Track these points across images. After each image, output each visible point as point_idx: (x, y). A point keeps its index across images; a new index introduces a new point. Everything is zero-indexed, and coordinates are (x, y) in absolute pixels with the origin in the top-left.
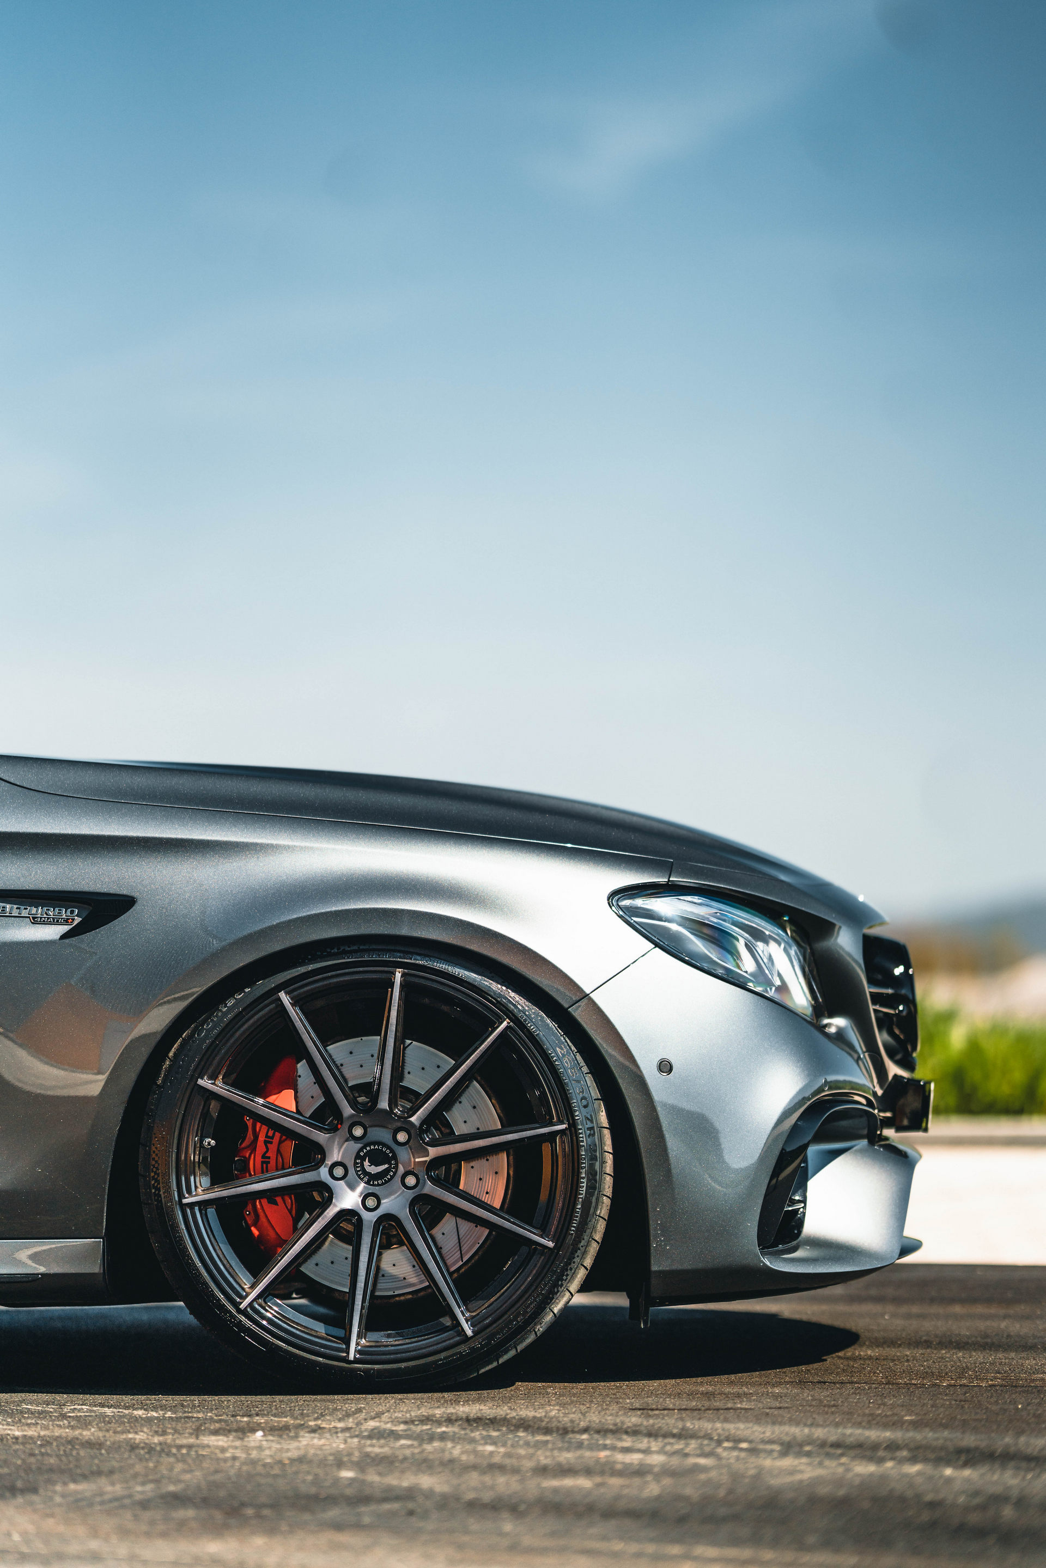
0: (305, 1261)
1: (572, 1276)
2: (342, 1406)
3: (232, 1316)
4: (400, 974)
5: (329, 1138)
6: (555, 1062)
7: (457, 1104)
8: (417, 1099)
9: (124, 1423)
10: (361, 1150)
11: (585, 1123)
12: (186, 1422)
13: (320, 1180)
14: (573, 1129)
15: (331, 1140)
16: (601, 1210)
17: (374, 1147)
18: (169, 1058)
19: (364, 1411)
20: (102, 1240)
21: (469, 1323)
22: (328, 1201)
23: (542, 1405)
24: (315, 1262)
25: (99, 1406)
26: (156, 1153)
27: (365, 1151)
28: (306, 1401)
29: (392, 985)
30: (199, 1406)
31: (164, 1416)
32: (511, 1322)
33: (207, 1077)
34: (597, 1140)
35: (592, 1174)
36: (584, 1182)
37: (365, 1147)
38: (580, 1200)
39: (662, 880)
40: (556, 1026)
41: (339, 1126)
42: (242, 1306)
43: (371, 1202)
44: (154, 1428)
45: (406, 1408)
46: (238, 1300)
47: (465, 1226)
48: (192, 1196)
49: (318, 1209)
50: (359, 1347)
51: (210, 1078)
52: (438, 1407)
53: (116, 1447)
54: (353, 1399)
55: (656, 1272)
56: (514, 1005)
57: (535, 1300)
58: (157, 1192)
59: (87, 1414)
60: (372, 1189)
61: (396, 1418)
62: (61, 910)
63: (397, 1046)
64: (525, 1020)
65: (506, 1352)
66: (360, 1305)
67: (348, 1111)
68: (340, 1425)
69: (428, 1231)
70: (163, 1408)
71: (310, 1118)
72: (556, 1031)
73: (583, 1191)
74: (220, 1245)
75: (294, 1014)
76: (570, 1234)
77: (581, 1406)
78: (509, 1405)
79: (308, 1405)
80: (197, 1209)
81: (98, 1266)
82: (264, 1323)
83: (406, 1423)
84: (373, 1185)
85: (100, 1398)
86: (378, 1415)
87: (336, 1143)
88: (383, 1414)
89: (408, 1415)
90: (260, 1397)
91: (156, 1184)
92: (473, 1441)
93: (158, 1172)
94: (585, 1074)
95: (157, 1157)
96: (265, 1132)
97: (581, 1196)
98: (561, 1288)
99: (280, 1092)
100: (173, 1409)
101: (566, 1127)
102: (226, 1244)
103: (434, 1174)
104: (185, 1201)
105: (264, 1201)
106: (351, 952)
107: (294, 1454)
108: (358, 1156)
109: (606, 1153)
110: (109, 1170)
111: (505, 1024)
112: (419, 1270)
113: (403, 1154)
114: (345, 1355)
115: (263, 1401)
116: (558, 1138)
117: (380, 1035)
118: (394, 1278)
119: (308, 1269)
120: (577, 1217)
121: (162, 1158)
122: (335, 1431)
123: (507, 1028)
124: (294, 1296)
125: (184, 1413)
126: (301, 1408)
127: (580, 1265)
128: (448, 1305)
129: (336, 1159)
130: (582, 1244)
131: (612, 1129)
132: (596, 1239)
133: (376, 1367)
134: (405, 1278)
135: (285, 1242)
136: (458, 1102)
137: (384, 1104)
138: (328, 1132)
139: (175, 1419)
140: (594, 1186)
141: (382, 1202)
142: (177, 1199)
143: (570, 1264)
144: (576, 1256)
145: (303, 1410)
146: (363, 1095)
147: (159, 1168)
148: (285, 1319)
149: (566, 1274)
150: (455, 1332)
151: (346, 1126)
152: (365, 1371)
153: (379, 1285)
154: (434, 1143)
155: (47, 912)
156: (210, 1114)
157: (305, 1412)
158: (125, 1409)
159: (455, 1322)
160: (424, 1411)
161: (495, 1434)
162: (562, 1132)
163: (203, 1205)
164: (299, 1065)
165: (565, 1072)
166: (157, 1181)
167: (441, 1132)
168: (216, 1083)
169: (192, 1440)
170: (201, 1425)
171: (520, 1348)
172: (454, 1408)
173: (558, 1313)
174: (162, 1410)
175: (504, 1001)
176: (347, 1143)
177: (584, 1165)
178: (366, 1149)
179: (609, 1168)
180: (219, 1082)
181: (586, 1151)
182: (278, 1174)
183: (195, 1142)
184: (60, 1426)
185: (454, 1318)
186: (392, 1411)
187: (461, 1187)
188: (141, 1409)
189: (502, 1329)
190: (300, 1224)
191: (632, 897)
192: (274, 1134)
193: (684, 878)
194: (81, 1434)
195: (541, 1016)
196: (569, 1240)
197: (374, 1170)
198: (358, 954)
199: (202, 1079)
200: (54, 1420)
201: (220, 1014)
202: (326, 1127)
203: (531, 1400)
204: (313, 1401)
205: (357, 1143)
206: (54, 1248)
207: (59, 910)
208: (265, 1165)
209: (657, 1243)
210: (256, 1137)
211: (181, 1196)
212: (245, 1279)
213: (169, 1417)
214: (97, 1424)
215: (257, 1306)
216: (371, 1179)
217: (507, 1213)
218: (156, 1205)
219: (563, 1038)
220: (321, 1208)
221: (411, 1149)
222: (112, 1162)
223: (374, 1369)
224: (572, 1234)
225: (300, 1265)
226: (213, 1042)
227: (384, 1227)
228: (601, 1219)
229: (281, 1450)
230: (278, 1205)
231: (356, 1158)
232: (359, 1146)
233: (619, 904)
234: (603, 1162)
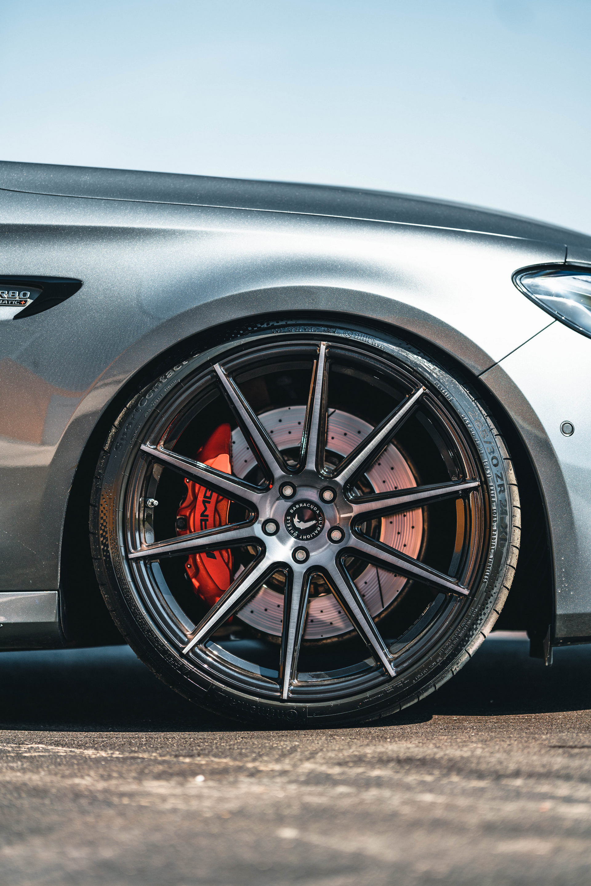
0: (241, 609)
1: (486, 620)
2: (277, 744)
3: (175, 660)
4: (325, 347)
5: (262, 497)
6: (467, 425)
7: (376, 466)
8: (340, 461)
9: (73, 764)
10: (291, 507)
11: (495, 480)
12: (132, 764)
13: (253, 535)
14: (485, 486)
15: (263, 499)
16: (511, 560)
17: (303, 505)
18: (115, 426)
19: (299, 750)
20: (57, 592)
21: (392, 664)
22: (262, 554)
23: (465, 741)
24: (250, 610)
25: (55, 744)
26: (104, 513)
27: (294, 508)
28: (245, 738)
29: (317, 357)
30: (146, 744)
31: (111, 757)
32: (431, 662)
33: (149, 442)
34: (507, 496)
35: (503, 527)
36: (495, 535)
37: (294, 505)
38: (493, 551)
39: (559, 260)
40: (468, 392)
41: (271, 486)
42: (185, 651)
43: (301, 555)
44: (101, 771)
45: (338, 746)
46: (181, 645)
47: (385, 575)
48: (138, 552)
49: (253, 562)
50: (292, 687)
51: (152, 443)
52: (368, 745)
53: (61, 796)
54: (287, 735)
55: (560, 615)
56: (429, 373)
57: (452, 643)
58: (105, 548)
59: (41, 754)
60: (301, 543)
61: (330, 758)
62: (14, 293)
63: (322, 413)
64: (440, 387)
65: (426, 690)
66: (292, 649)
67: (278, 472)
68: (277, 767)
69: (353, 581)
70: (113, 747)
71: (245, 479)
72: (468, 397)
73: (495, 542)
74: (163, 595)
75: (228, 384)
76: (483, 582)
77: (502, 743)
78: (434, 742)
79: (246, 743)
80: (142, 563)
81: (54, 616)
82: (206, 666)
83: (340, 764)
84: (302, 539)
85: (57, 735)
86: (312, 756)
87: (268, 501)
88: (317, 753)
89: (340, 755)
90: (202, 733)
91: (104, 541)
92: (408, 788)
93: (106, 530)
94: (495, 435)
95: (105, 516)
96: (204, 493)
97: (493, 547)
98: (476, 631)
99: (217, 456)
100: (121, 748)
101: (478, 484)
102: (170, 595)
103: (358, 528)
104: (131, 556)
105: (204, 555)
106: (279, 327)
107: (233, 805)
108: (288, 514)
109: (515, 508)
110: (62, 528)
111: (421, 391)
112: (345, 615)
113: (328, 511)
114: (279, 694)
115: (204, 739)
116: (471, 494)
117: (306, 404)
118: (322, 623)
119: (244, 615)
120: (490, 566)
121: (110, 517)
122: (272, 775)
123: (424, 394)
124: (232, 638)
125: (130, 753)
126: (240, 747)
127: (493, 610)
128: (372, 647)
129: (268, 516)
130: (494, 591)
131: (520, 485)
132: (507, 586)
133: (308, 705)
134: (331, 623)
135: (223, 592)
136: (377, 464)
137: (311, 466)
138: (261, 492)
139: (121, 760)
140: (504, 539)
141: (311, 554)
142: (123, 554)
143: (484, 609)
144: (489, 602)
145: (242, 749)
146: (291, 459)
147: (107, 526)
148: (224, 662)
149: (480, 618)
150: (379, 672)
151: (277, 485)
152: (298, 709)
153: (308, 629)
154: (357, 501)
155: (2, 295)
156: (153, 476)
157: (243, 751)
158: (77, 748)
159: (379, 663)
160: (354, 751)
161: (429, 778)
162: (475, 489)
163: (148, 559)
164: (233, 433)
165: (476, 434)
166: (105, 538)
167: (363, 492)
168: (158, 448)
169: (133, 787)
170: (145, 767)
171: (438, 686)
172: (383, 746)
173: (472, 654)
174: (111, 749)
175: (420, 370)
176: (278, 502)
177: (495, 519)
178: (296, 507)
179: (518, 521)
180: (161, 447)
181: (497, 506)
182: (216, 531)
183: (139, 502)
184: (12, 769)
185: (378, 659)
186: (325, 750)
187: (382, 539)
188: (92, 747)
189: (422, 669)
190: (237, 576)
191: (533, 275)
192: (211, 495)
193: (578, 259)
194: (30, 779)
195: (454, 383)
196: (483, 587)
197: (302, 526)
198: (286, 328)
199: (145, 444)
200: (10, 761)
201: (160, 385)
202: (259, 487)
203: (452, 736)
204: (251, 738)
205: (287, 502)
206: (14, 600)
207: (13, 293)
208: (203, 523)
209: (562, 589)
210: (195, 497)
211: (127, 551)
212: (187, 627)
213: (117, 758)
214: (48, 767)
215: (198, 651)
216: (300, 534)
217: (423, 562)
218: (104, 560)
219: (474, 403)
220: (254, 562)
221: (336, 507)
222: (65, 521)
223: (305, 707)
224: (485, 582)
225: (236, 612)
226: (155, 410)
227: (313, 577)
228: (511, 568)
229: (221, 800)
230: (216, 559)
231: (287, 515)
232: (289, 504)
233: (522, 282)
234: (513, 516)
